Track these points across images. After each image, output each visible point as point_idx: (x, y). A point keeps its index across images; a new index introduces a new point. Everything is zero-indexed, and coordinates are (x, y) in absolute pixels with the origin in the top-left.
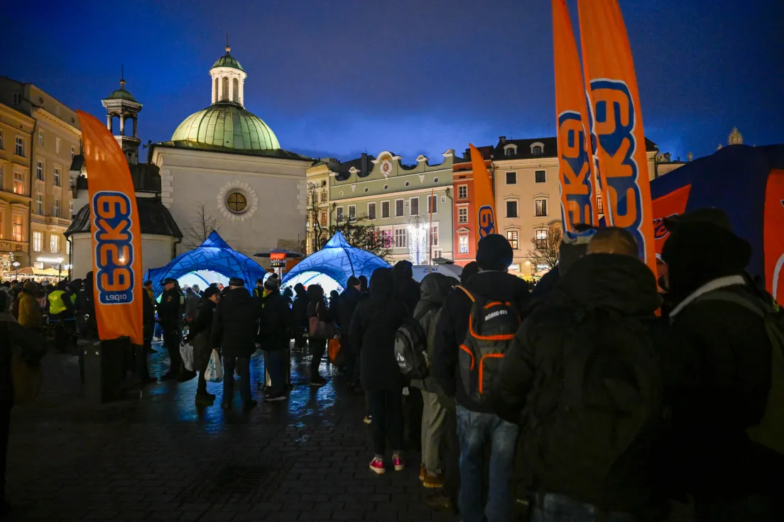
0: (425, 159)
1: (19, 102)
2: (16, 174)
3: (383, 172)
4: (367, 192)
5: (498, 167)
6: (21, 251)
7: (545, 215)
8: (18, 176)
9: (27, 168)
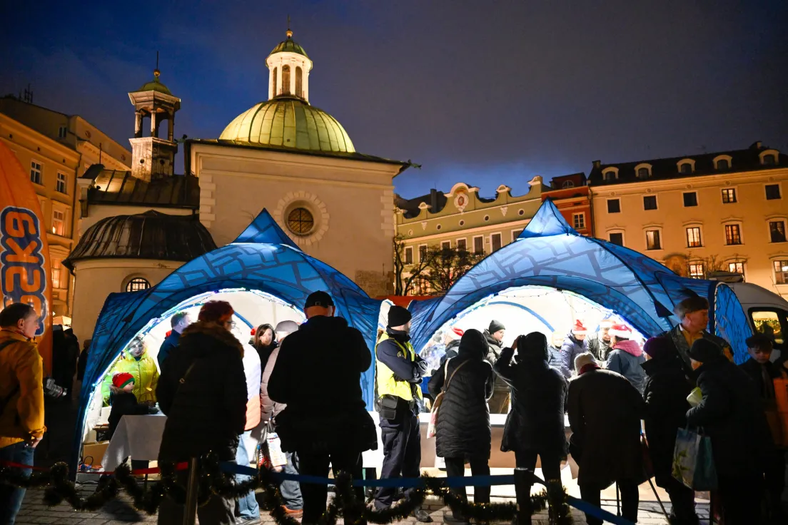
0: (507, 189)
1: (65, 135)
2: (56, 213)
3: (458, 206)
4: (439, 230)
5: (597, 194)
6: (58, 299)
7: (659, 248)
8: (59, 216)
9: (69, 207)
